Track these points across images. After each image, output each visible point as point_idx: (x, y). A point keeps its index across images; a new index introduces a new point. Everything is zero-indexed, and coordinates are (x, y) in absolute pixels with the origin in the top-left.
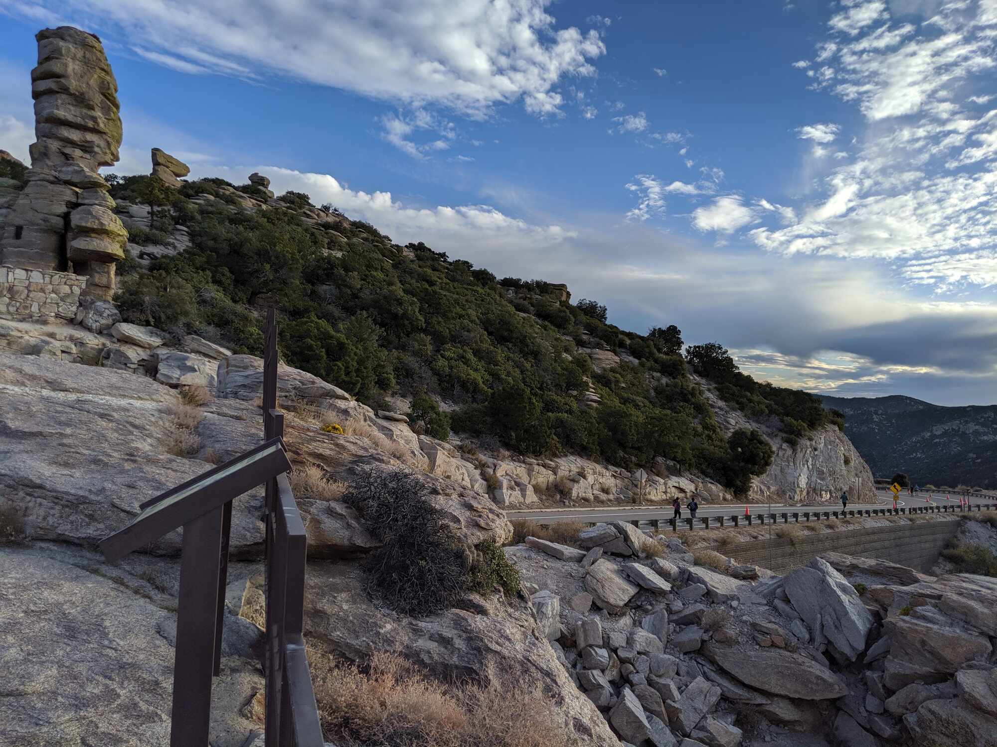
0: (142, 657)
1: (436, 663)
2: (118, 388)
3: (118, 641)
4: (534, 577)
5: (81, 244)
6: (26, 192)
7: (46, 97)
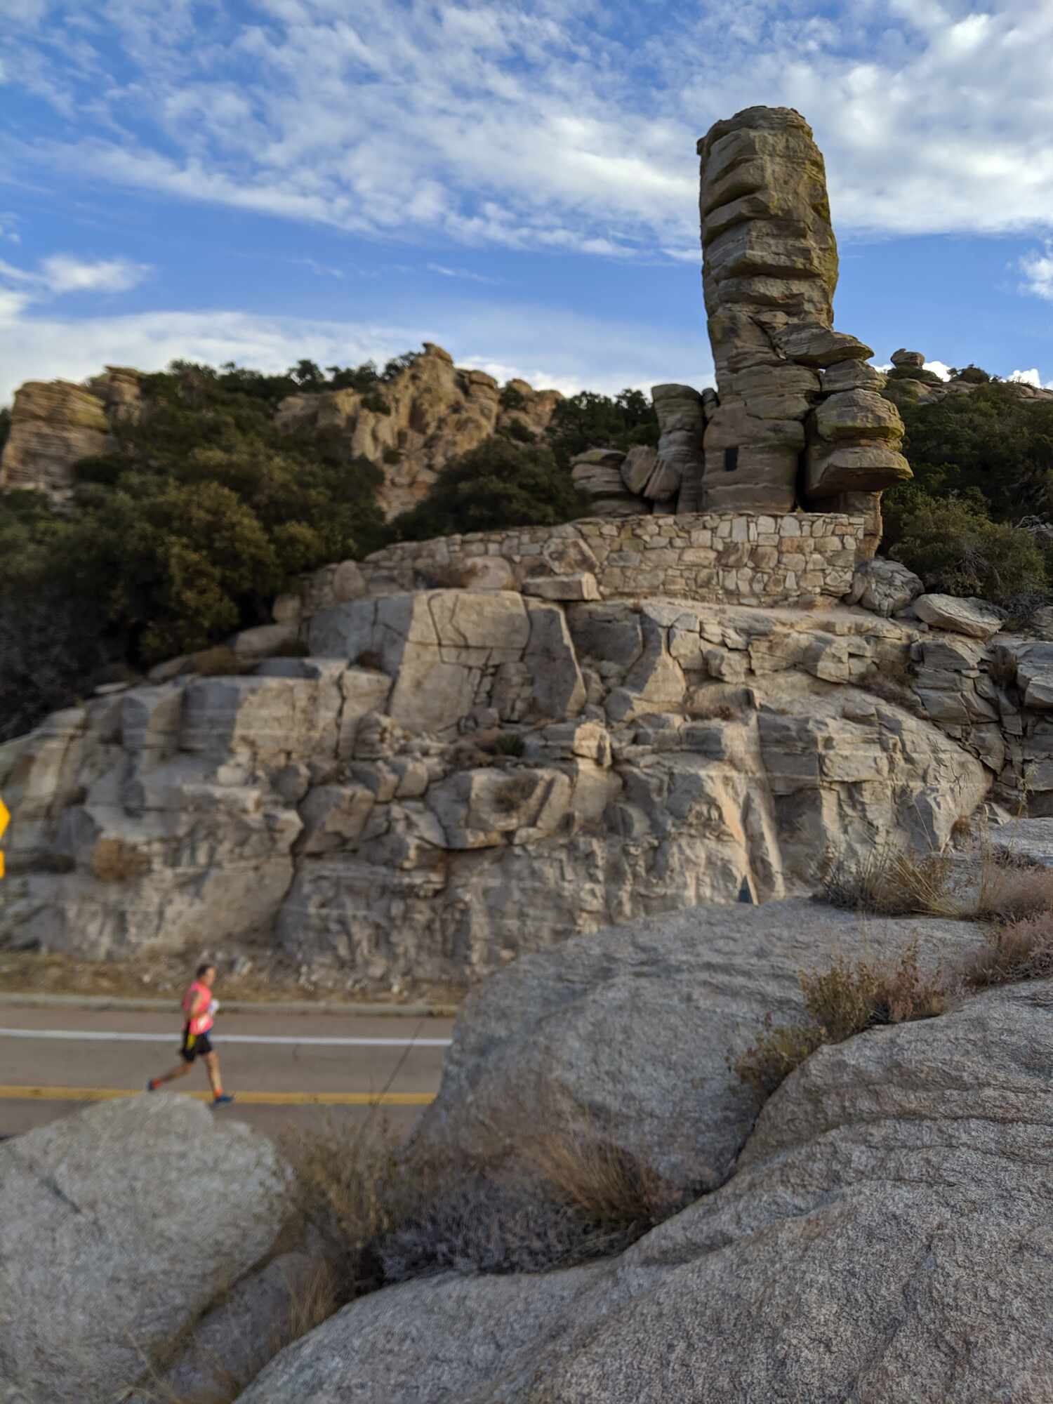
5: (848, 459)
6: (735, 388)
7: (728, 235)
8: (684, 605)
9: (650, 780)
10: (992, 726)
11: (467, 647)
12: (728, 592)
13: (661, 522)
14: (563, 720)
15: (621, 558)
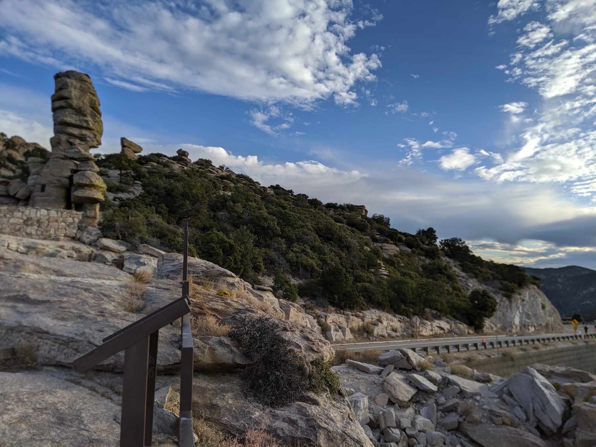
0: (104, 435)
1: (287, 436)
2: (97, 274)
3: (89, 425)
4: (351, 384)
6: (48, 165)
7: (59, 111)
12: (27, 234)
13: (2, 208)
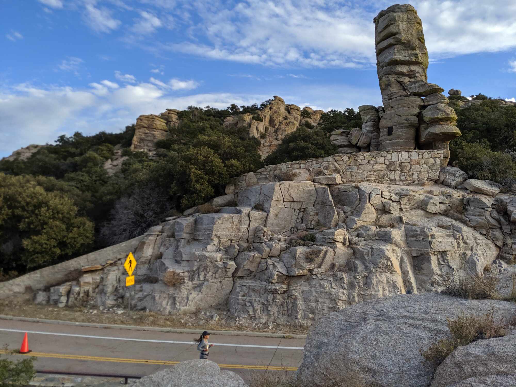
5: (435, 129)
6: (391, 105)
7: (386, 51)
8: (375, 185)
9: (364, 250)
10: (498, 229)
11: (294, 202)
12: (391, 180)
13: (365, 155)
14: (330, 228)
15: (350, 168)
